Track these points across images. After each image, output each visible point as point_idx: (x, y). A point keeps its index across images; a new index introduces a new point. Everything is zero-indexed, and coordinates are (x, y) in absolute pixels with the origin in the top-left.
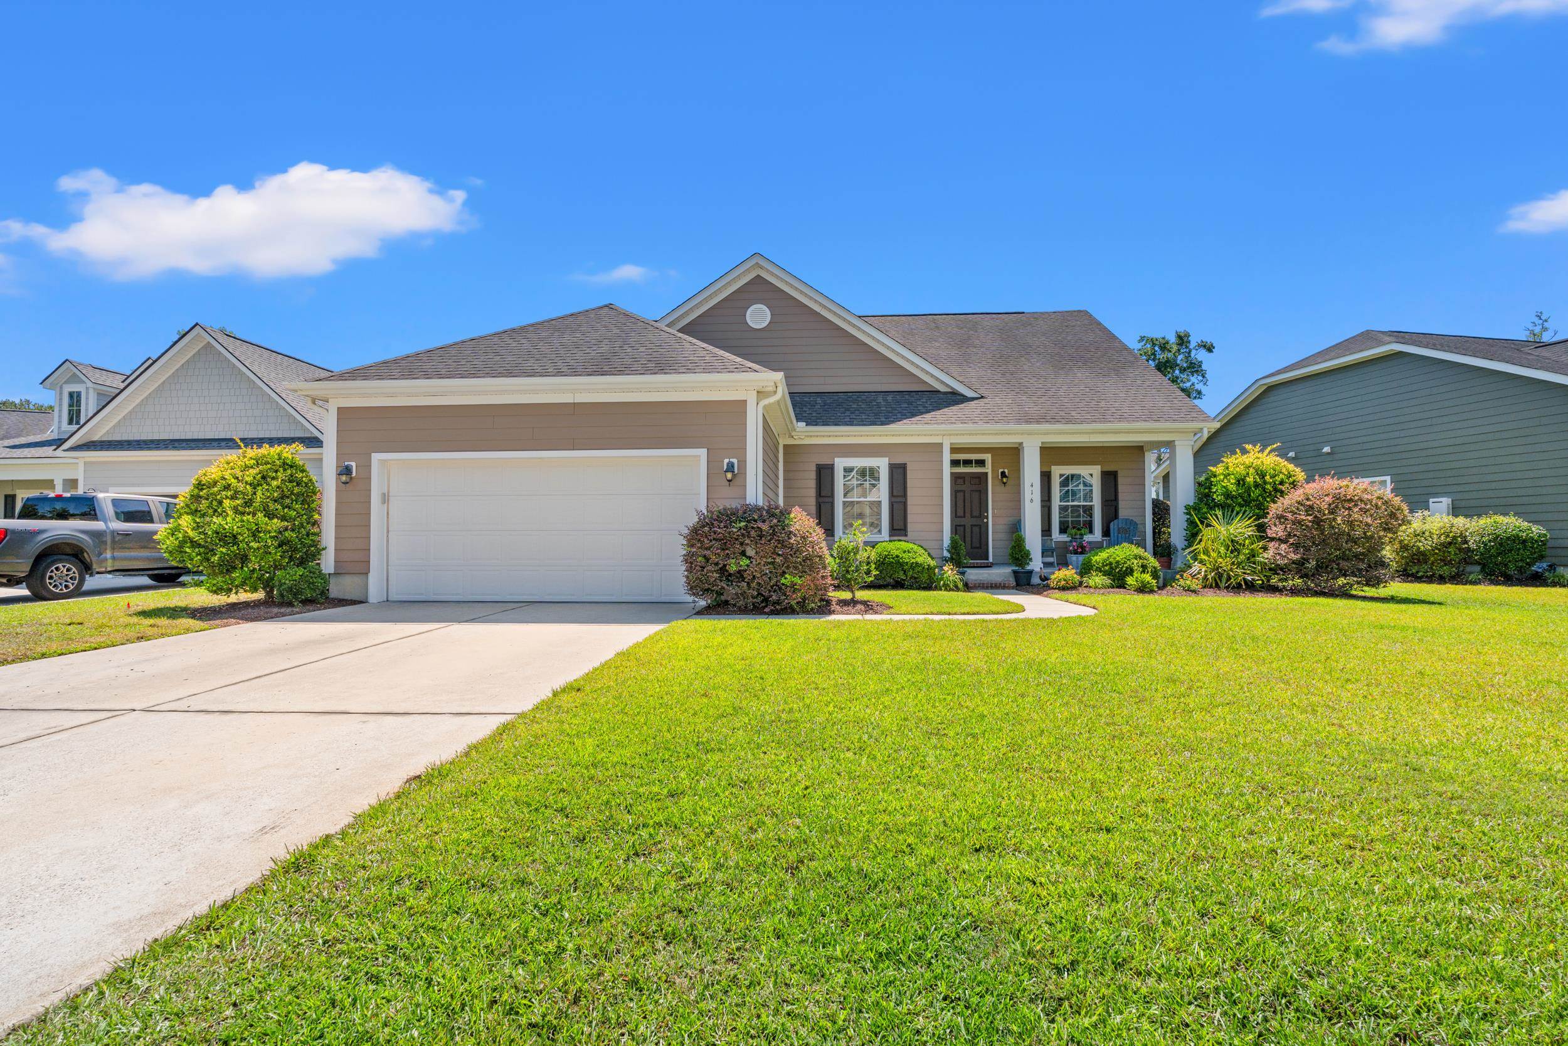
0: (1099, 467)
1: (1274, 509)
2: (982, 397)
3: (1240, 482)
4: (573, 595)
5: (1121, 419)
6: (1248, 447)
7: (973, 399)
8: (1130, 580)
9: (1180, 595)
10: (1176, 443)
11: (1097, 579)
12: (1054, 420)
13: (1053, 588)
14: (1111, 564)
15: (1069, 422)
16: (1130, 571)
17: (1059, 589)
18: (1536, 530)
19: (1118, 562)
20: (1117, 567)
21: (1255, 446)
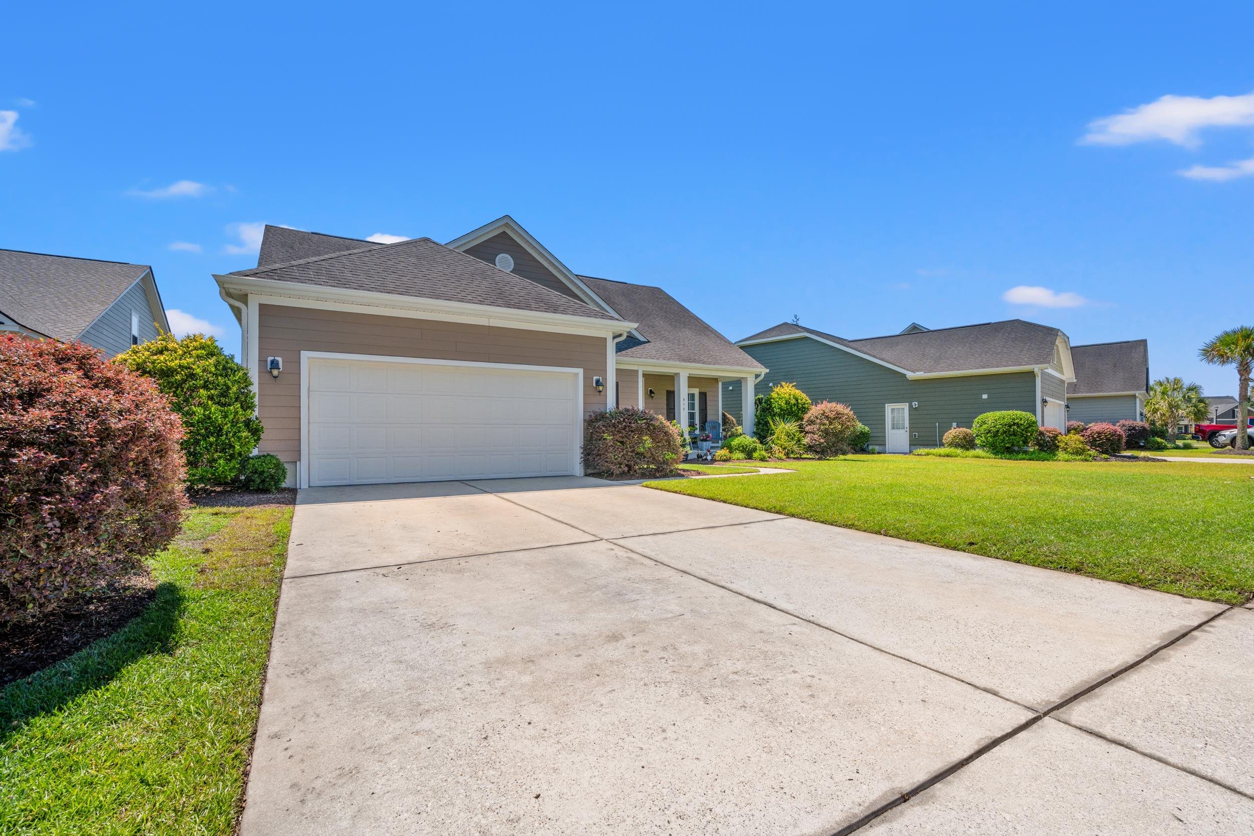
0: (698, 389)
1: (806, 417)
2: (649, 342)
3: (787, 403)
4: (483, 474)
5: (727, 364)
6: (783, 384)
7: (645, 343)
8: (755, 455)
9: (775, 461)
10: (748, 379)
11: (739, 455)
12: (694, 361)
13: (718, 461)
14: (743, 446)
15: (704, 363)
16: (755, 450)
17: (723, 461)
18: (867, 429)
19: (746, 445)
20: (746, 448)
21: (786, 383)
